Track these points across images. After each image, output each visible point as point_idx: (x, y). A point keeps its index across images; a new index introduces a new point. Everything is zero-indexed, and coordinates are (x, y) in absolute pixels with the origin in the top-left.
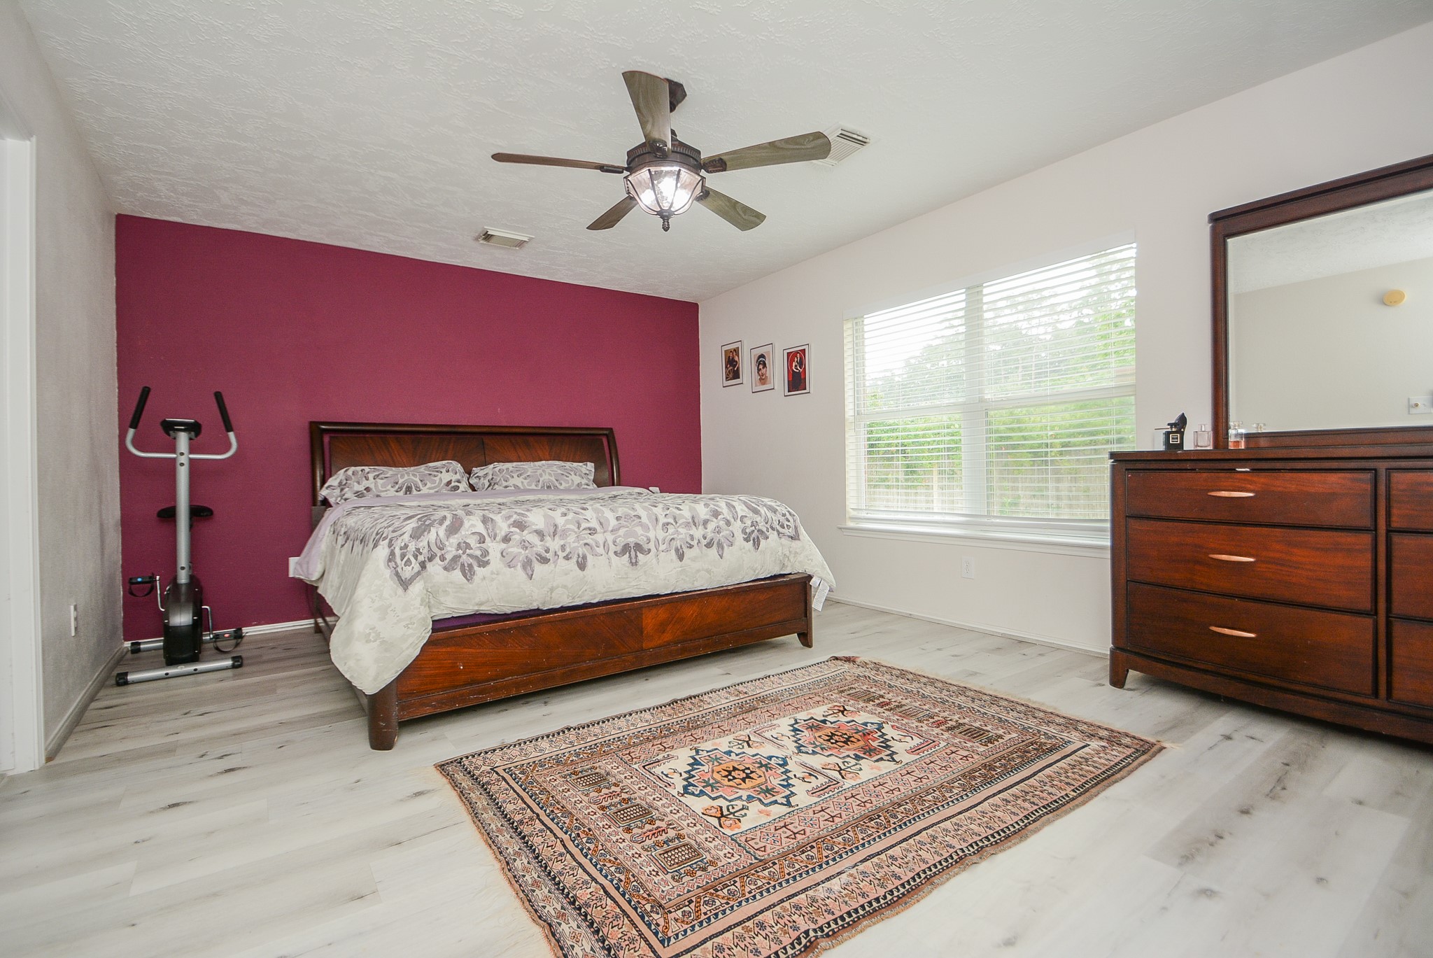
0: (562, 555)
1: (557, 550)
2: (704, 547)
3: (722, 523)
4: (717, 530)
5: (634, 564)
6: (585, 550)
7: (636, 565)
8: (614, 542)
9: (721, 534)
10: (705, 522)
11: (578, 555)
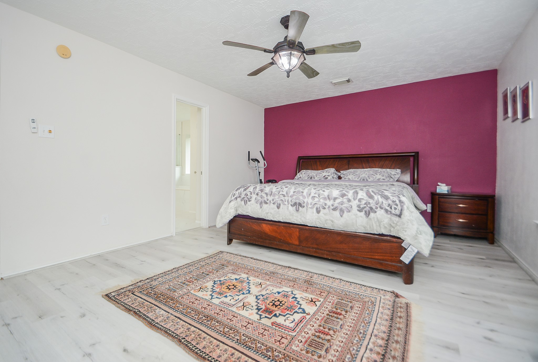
0: (272, 202)
1: (271, 200)
2: (331, 210)
3: (345, 200)
4: (341, 203)
5: (297, 211)
6: (281, 202)
7: (298, 211)
8: (291, 201)
9: (344, 205)
10: (335, 199)
11: (278, 203)
